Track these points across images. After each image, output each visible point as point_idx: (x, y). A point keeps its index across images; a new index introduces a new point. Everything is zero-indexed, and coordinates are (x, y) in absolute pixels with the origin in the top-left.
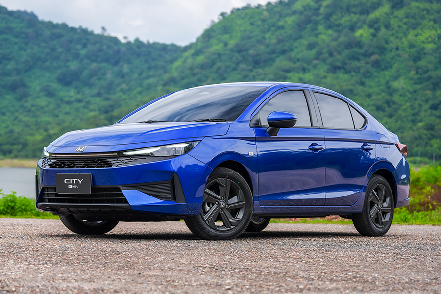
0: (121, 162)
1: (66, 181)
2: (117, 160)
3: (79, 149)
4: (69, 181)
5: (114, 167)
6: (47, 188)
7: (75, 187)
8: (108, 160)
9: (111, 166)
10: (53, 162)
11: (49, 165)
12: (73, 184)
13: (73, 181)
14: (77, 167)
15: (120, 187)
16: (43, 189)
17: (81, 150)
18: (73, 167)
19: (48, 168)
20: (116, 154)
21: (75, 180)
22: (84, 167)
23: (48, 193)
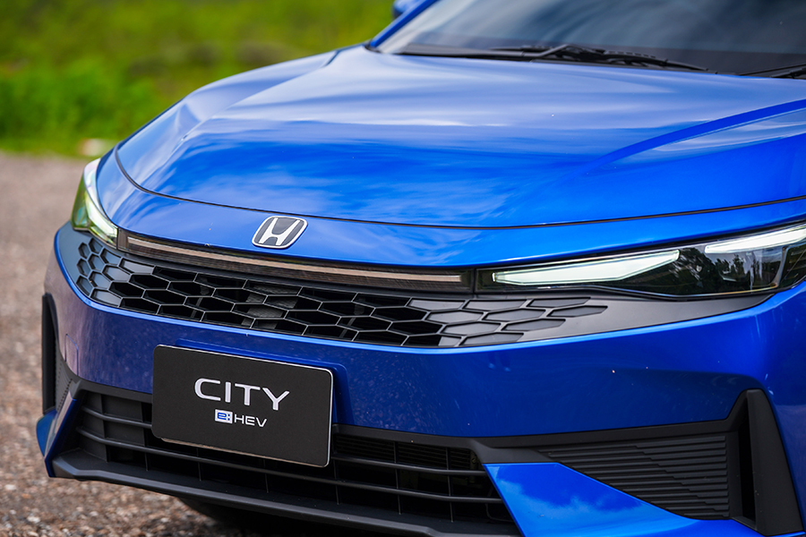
0: (485, 321)
1: (205, 388)
2: (464, 310)
3: (268, 234)
4: (220, 391)
5: (448, 347)
6: (104, 398)
7: (249, 420)
8: (417, 304)
9: (434, 341)
10: (136, 278)
11: (117, 288)
12: (236, 406)
13: (237, 394)
14: (260, 324)
15: (481, 449)
16: (83, 398)
17: (281, 238)
18: (236, 321)
19: (111, 302)
20: (456, 278)
21: (247, 388)
22: (297, 330)
23: (106, 423)
